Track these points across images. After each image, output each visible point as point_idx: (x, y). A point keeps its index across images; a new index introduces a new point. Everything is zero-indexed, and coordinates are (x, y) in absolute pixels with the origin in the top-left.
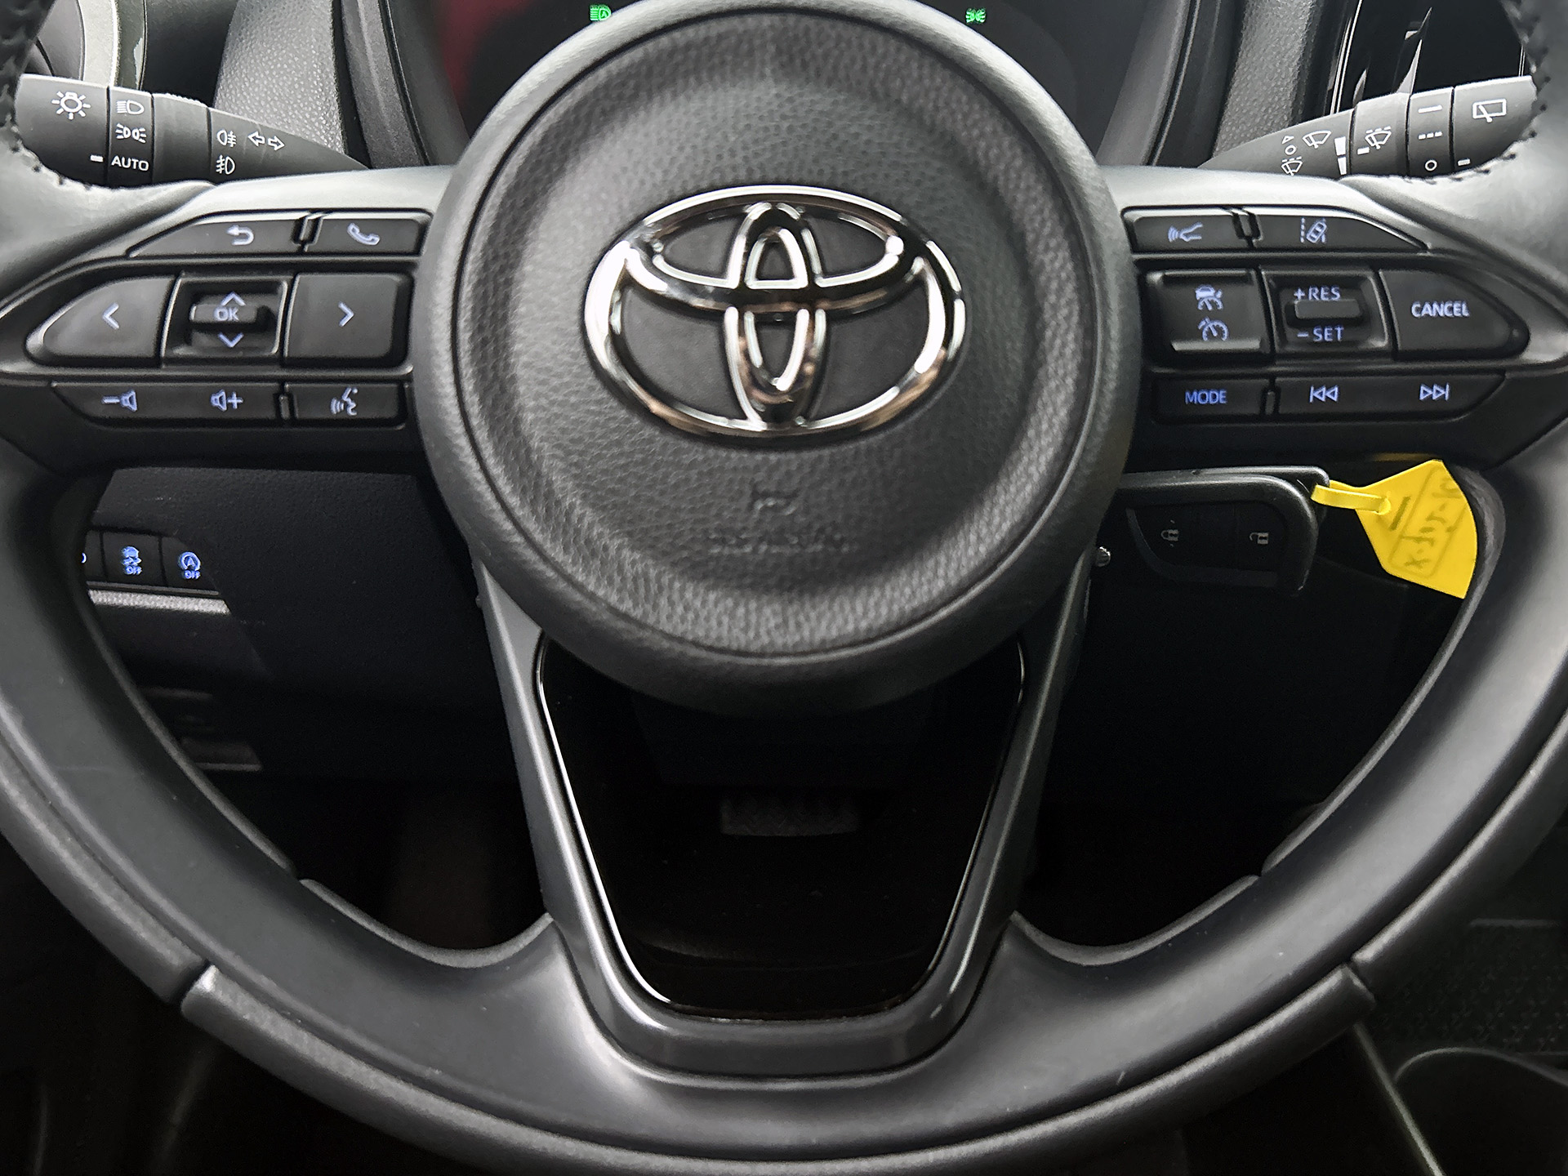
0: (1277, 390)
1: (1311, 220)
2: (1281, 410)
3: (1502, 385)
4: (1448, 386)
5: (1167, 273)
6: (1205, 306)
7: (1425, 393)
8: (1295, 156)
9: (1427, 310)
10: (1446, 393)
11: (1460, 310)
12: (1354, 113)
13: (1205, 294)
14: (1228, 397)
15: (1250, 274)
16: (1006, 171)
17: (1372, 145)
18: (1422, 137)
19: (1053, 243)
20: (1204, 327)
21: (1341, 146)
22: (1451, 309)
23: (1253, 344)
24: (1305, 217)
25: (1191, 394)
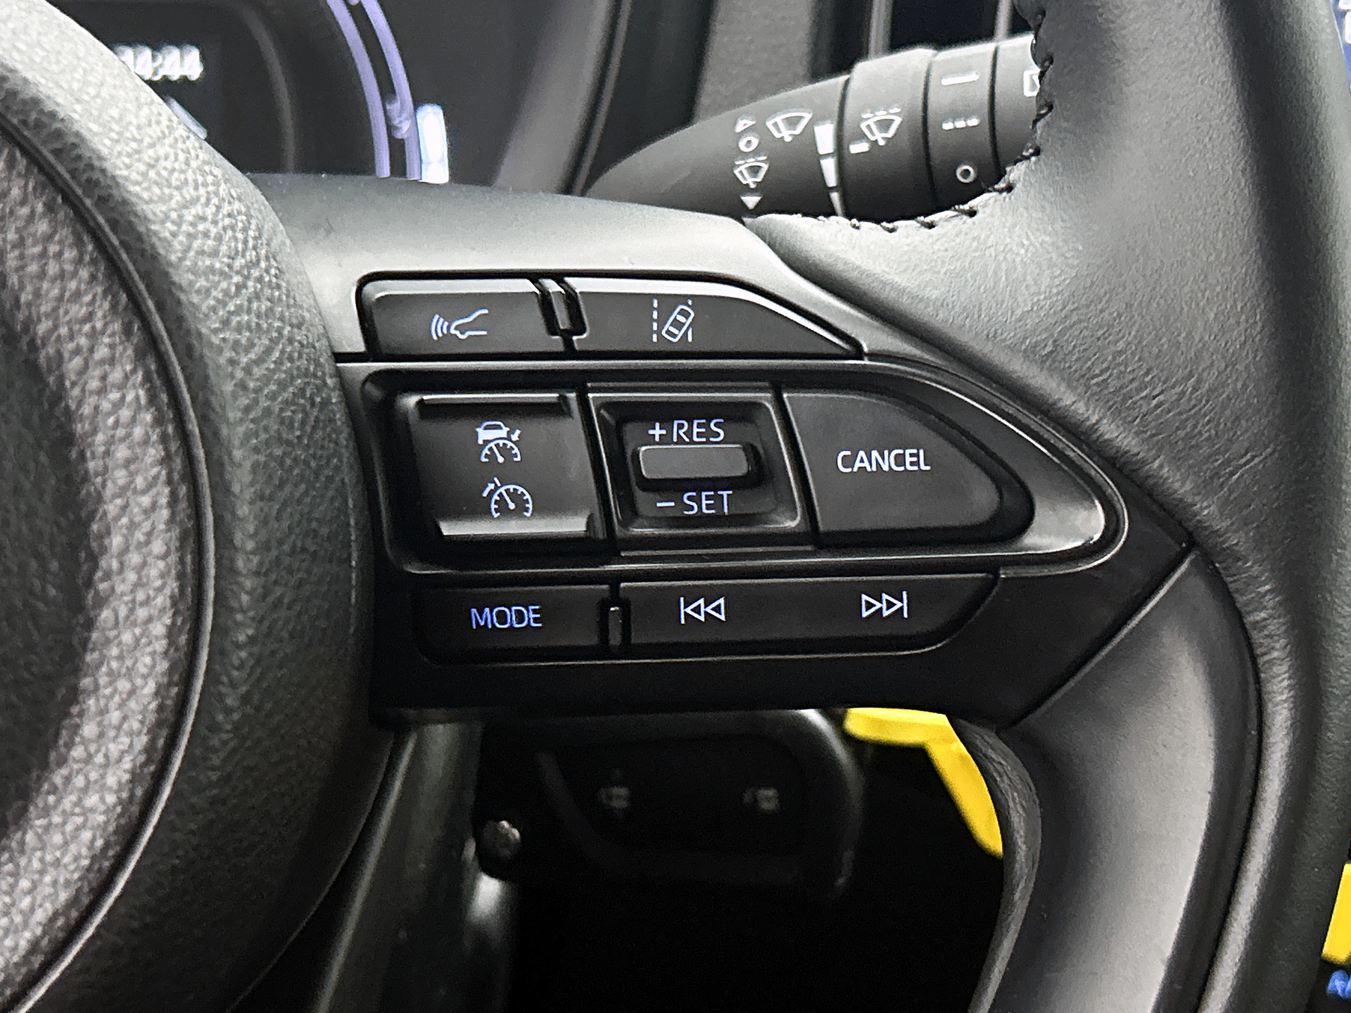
0: (625, 605)
1: (669, 302)
2: (635, 639)
3: (996, 590)
4: (904, 594)
5: (426, 397)
6: (492, 456)
7: (869, 606)
8: (756, 153)
9: (862, 461)
10: (902, 604)
11: (914, 460)
12: (847, 83)
13: (490, 435)
14: (544, 615)
15: (565, 398)
16: (21, 243)
17: (873, 139)
18: (947, 126)
19: (116, 376)
20: (492, 493)
21: (825, 139)
22: (900, 460)
23: (575, 525)
24: (660, 297)
25: (481, 613)
